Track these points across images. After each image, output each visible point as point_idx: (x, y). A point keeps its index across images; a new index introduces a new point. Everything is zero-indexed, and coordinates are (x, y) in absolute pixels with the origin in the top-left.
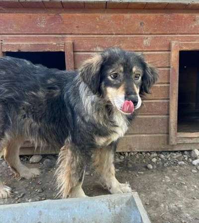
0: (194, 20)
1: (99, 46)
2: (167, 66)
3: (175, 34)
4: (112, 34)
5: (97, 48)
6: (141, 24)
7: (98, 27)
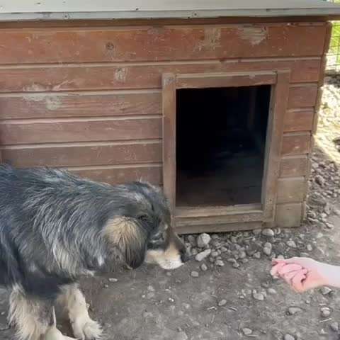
0: (203, 38)
1: (36, 83)
2: (158, 112)
3: (169, 61)
4: (58, 63)
5: (33, 86)
6: (108, 46)
7: (30, 52)
